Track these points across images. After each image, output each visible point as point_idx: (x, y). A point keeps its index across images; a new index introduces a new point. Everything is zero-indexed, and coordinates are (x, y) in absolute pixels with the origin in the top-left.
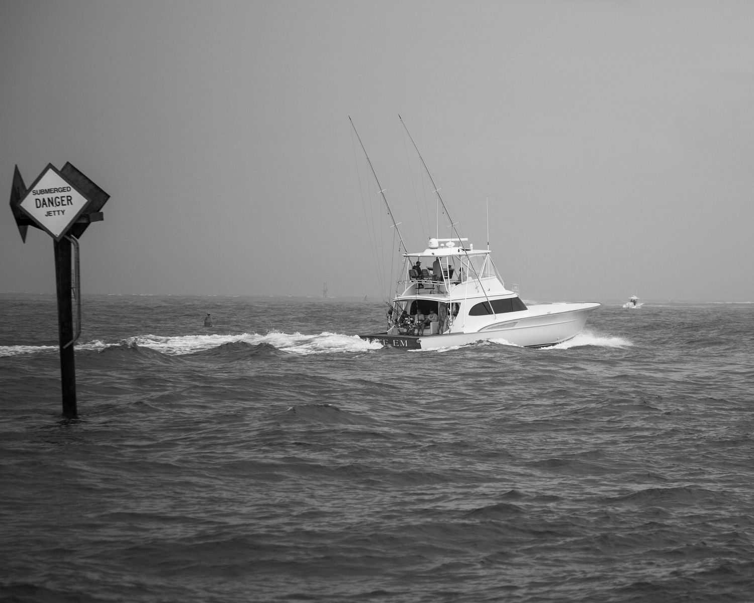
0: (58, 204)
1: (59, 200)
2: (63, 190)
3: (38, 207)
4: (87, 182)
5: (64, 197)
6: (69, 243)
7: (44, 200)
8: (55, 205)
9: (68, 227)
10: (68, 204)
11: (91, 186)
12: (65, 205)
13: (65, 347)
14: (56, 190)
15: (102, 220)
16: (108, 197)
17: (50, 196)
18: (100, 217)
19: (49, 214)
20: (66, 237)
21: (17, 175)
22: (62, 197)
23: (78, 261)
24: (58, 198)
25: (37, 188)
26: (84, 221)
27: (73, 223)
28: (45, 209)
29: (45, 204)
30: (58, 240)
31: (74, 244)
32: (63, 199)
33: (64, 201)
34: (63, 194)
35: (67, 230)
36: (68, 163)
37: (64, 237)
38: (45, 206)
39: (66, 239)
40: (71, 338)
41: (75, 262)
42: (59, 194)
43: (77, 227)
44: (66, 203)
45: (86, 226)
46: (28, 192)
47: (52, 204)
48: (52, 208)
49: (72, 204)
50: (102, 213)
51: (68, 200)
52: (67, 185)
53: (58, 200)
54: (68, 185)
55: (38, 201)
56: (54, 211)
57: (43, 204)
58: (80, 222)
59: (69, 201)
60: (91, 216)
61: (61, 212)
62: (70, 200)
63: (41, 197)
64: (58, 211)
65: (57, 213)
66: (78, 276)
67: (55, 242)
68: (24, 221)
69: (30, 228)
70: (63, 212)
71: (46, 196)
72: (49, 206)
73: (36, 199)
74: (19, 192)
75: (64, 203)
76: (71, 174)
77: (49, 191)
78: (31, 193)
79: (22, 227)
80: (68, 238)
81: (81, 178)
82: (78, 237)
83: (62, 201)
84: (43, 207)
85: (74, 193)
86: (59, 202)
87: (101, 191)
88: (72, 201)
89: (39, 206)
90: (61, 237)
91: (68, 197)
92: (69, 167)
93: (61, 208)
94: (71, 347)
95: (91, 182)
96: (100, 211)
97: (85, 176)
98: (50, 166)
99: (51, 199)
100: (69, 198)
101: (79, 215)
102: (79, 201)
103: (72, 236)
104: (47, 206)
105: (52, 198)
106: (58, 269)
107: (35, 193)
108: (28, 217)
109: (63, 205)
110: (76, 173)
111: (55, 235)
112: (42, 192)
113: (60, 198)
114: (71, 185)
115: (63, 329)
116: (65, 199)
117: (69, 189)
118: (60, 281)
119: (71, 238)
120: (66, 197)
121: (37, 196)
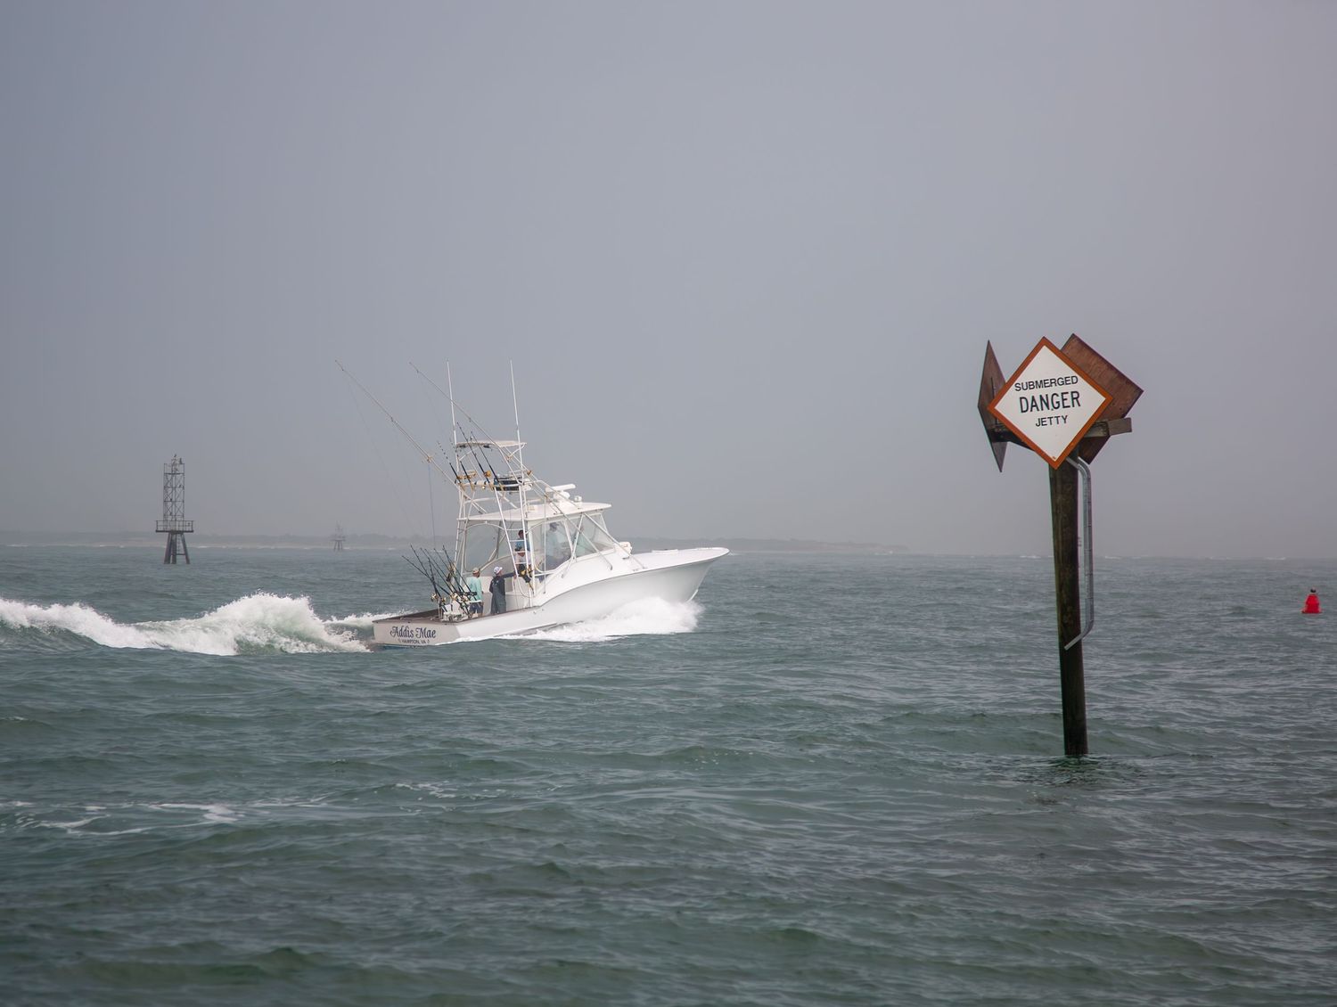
0: (1056, 405)
1: (1059, 399)
2: (1065, 381)
3: (1022, 412)
4: (1105, 366)
5: (1067, 393)
6: (1074, 471)
7: (1033, 397)
8: (1051, 407)
9: (1073, 445)
10: (1073, 405)
11: (1111, 374)
12: (1069, 407)
13: (1067, 647)
14: (1054, 382)
15: (1130, 431)
16: (1141, 391)
17: (1043, 391)
18: (1127, 427)
19: (1041, 422)
20: (1069, 460)
21: (990, 357)
22: (1063, 394)
23: (1088, 502)
24: (1057, 395)
25: (1022, 379)
26: (1100, 433)
27: (1081, 437)
28: (1036, 415)
29: (1036, 406)
30: (1056, 465)
31: (1083, 474)
32: (1065, 396)
33: (1066, 399)
34: (1065, 388)
35: (1071, 449)
36: (1074, 336)
37: (1065, 461)
38: (1034, 408)
39: (1069, 464)
40: (1078, 632)
41: (1085, 502)
42: (1059, 389)
43: (1087, 445)
44: (1071, 405)
45: (1102, 441)
46: (1007, 386)
47: (1047, 405)
48: (1046, 413)
49: (1080, 405)
50: (1129, 419)
51: (1073, 399)
52: (1071, 372)
53: (1056, 399)
54: (1075, 374)
55: (1024, 400)
56: (1050, 418)
57: (1032, 406)
58: (1091, 435)
59: (1075, 401)
60: (1110, 425)
61: (1061, 419)
62: (1077, 398)
63: (1028, 394)
64: (1057, 417)
65: (1054, 420)
66: (1089, 527)
67: (1051, 469)
68: (1001, 434)
69: (1010, 445)
70: (1065, 419)
71: (1037, 392)
72: (1042, 409)
73: (1021, 398)
74: (992, 387)
75: (1066, 403)
76: (1079, 355)
77: (1042, 384)
78: (1013, 387)
79: (997, 444)
80: (1073, 463)
81: (1094, 361)
82: (1089, 463)
83: (1063, 400)
84: (1031, 410)
85: (1083, 386)
86: (1058, 402)
87: (1129, 382)
88: (1079, 399)
89: (1024, 409)
90: (1062, 460)
91: (1072, 393)
92: (1075, 343)
93: (1061, 412)
94: (1078, 645)
95: (1111, 367)
96: (1127, 416)
97: (1101, 357)
98: (1044, 342)
99: (1045, 398)
100: (1075, 395)
101: (1091, 424)
102: (1092, 400)
103: (1079, 458)
104: (1038, 409)
105: (1047, 395)
106: (1055, 514)
107: (1019, 389)
108: (1006, 427)
109: (1064, 407)
110: (1086, 353)
111: (1051, 457)
112: (1030, 385)
113: (1060, 395)
114: (1078, 374)
115: (1065, 617)
116: (1068, 397)
117: (1075, 380)
118: (1060, 537)
119: (1078, 462)
120: (1070, 394)
121: (1022, 393)
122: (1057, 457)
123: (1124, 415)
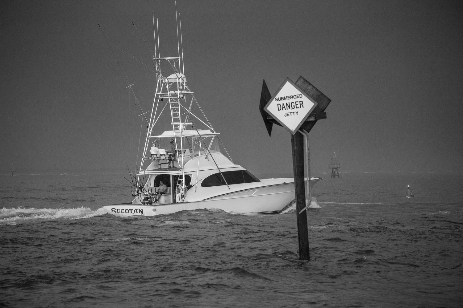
0: (293, 107)
1: (295, 104)
2: (297, 97)
3: (279, 110)
4: (314, 90)
5: (298, 102)
6: (302, 136)
7: (283, 105)
8: (291, 108)
9: (301, 124)
10: (301, 107)
11: (317, 93)
12: (299, 108)
13: (300, 213)
14: (292, 97)
15: (326, 118)
16: (331, 101)
17: (287, 101)
18: (324, 116)
19: (287, 115)
20: (300, 131)
21: (265, 86)
22: (296, 102)
24: (294, 103)
25: (279, 96)
26: (312, 119)
27: (304, 121)
28: (284, 112)
29: (285, 107)
30: (294, 134)
31: (306, 137)
32: (297, 103)
33: (297, 105)
34: (297, 100)
35: (300, 126)
36: (301, 77)
38: (284, 109)
39: (299, 133)
40: (305, 206)
42: (294, 100)
43: (307, 125)
44: (300, 107)
45: (314, 122)
46: (272, 99)
47: (289, 107)
48: (289, 111)
49: (303, 107)
50: (325, 113)
51: (300, 104)
52: (299, 93)
54: (300, 93)
55: (279, 105)
56: (291, 113)
57: (283, 108)
58: (309, 120)
59: (301, 105)
60: (317, 115)
61: (295, 114)
62: (302, 104)
63: (281, 102)
64: (294, 112)
65: (292, 114)
67: (292, 135)
68: (270, 121)
69: (274, 125)
70: (297, 113)
71: (285, 102)
72: (287, 109)
73: (278, 104)
74: (265, 99)
75: (298, 106)
76: (303, 84)
77: (287, 98)
78: (274, 99)
79: (268, 125)
80: (301, 132)
81: (309, 88)
83: (296, 105)
84: (283, 110)
85: (304, 99)
86: (294, 106)
87: (325, 97)
88: (303, 104)
89: (280, 109)
90: (296, 131)
91: (300, 102)
92: (302, 80)
93: (295, 110)
94: (305, 212)
95: (317, 90)
96: (324, 112)
97: (313, 86)
98: (288, 80)
100: (301, 103)
101: (308, 116)
102: (309, 105)
103: (304, 130)
104: (285, 109)
105: (289, 103)
107: (277, 100)
108: (272, 117)
109: (297, 108)
110: (307, 84)
111: (291, 130)
112: (282, 99)
113: (295, 103)
114: (302, 93)
115: (299, 199)
116: (298, 103)
117: (301, 96)
118: (296, 165)
119: (303, 131)
120: (299, 103)
121: (278, 102)
122: (294, 130)
123: (323, 112)
